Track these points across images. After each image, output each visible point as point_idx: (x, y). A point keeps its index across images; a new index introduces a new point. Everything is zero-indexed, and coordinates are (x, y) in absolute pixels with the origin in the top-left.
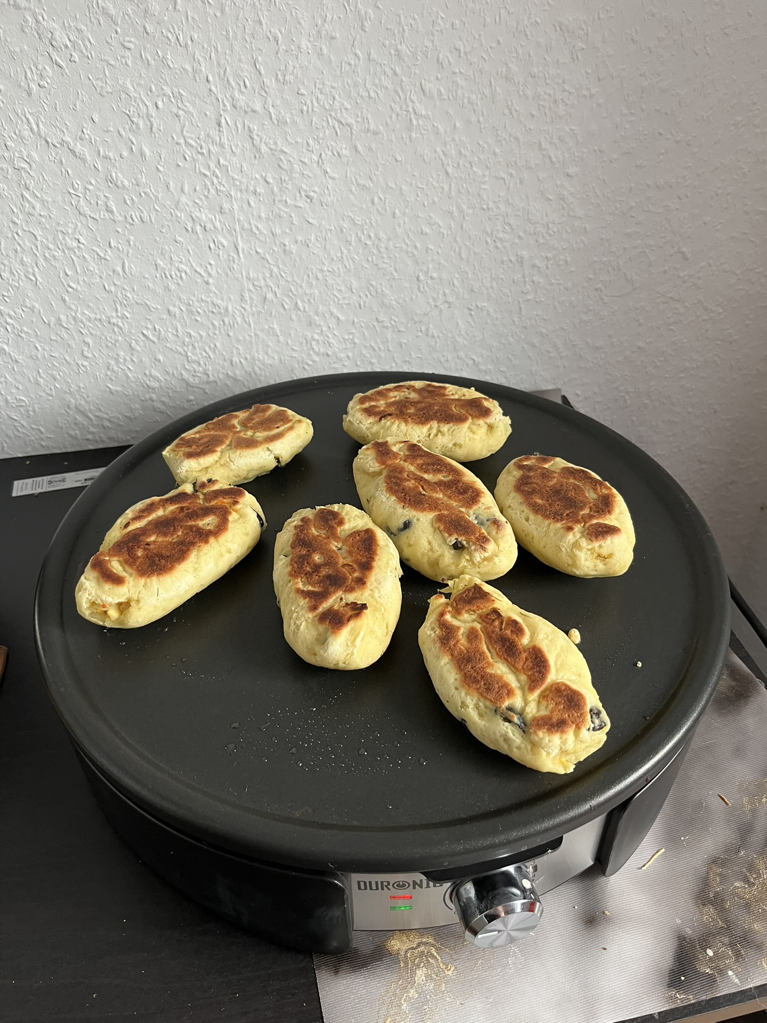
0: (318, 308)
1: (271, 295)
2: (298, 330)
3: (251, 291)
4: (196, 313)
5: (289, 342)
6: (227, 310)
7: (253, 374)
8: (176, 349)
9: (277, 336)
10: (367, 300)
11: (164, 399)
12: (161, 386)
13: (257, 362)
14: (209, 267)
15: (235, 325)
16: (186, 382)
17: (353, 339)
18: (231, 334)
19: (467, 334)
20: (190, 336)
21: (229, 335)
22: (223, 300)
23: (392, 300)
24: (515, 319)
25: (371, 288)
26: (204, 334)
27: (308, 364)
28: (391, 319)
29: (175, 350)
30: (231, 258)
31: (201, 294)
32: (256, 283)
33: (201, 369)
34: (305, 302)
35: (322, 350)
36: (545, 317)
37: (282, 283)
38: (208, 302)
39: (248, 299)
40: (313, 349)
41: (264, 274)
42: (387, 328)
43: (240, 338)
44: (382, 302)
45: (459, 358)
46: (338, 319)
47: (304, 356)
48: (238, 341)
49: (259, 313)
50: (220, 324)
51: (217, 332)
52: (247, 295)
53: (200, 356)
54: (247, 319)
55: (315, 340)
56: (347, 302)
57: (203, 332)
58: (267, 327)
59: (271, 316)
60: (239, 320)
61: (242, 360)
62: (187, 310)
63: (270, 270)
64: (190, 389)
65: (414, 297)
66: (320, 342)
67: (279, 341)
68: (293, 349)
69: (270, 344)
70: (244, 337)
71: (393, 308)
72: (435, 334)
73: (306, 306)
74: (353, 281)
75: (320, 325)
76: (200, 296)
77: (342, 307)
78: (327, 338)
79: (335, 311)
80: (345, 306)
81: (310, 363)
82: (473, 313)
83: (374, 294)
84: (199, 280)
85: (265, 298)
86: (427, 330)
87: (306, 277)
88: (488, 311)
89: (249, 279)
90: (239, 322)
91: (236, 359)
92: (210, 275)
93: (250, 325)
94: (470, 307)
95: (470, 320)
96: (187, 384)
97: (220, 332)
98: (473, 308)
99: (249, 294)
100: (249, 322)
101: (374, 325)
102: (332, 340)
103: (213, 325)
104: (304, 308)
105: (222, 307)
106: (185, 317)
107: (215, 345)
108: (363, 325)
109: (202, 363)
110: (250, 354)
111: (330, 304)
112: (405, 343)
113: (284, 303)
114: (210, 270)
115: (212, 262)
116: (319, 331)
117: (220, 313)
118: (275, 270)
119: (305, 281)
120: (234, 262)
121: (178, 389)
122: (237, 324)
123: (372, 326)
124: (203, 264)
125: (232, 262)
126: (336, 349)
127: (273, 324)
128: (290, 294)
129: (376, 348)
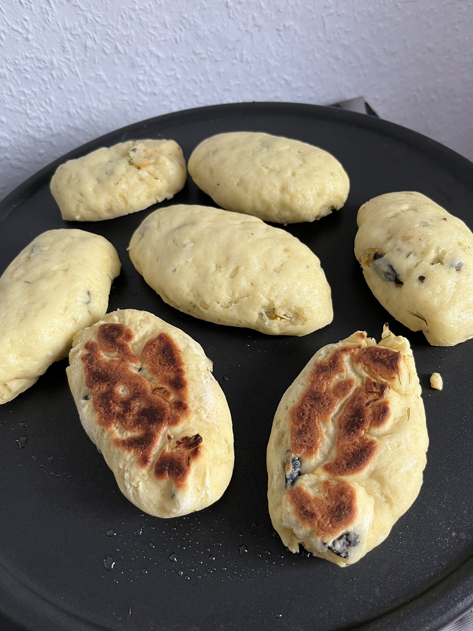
0: (138, 49)
1: (91, 42)
2: (123, 73)
3: (70, 40)
4: (24, 71)
5: (118, 86)
6: (52, 64)
7: (91, 121)
8: (15, 108)
9: (105, 82)
10: (183, 34)
11: (17, 156)
12: (12, 145)
13: (93, 110)
14: (24, 22)
15: (64, 77)
16: (33, 138)
17: (175, 75)
18: (62, 86)
19: (278, 55)
20: (24, 94)
21: (60, 88)
22: (46, 55)
23: (205, 30)
24: (320, 35)
25: (184, 21)
26: (37, 90)
27: (139, 106)
28: (207, 50)
29: (14, 110)
30: (44, 10)
31: (25, 52)
32: (73, 32)
33: (43, 124)
34: (124, 44)
35: (149, 90)
36: (347, 29)
37: (99, 28)
38: (32, 58)
39: (69, 49)
40: (140, 90)
41: (79, 21)
42: (204, 59)
43: (72, 89)
44: (197, 33)
45: (273, 79)
46: (158, 57)
47: (134, 98)
48: (70, 92)
49: (83, 61)
50: (49, 79)
51: (49, 87)
52: (67, 45)
53: (39, 112)
54: (73, 70)
55: (140, 81)
56: (163, 39)
57: (36, 88)
58: (93, 75)
59: (95, 63)
60: (66, 71)
61: (79, 110)
62: (15, 69)
63: (84, 16)
64: (38, 143)
65: (225, 24)
66: (146, 82)
67: (107, 87)
68: (123, 93)
69: (100, 91)
70: (75, 88)
71: (208, 39)
72: (249, 60)
73: (126, 48)
74: (166, 16)
75: (142, 66)
76: (24, 54)
77: (160, 45)
78: (151, 78)
79: (154, 49)
80: (162, 43)
81: (140, 103)
82: (281, 33)
83: (188, 27)
84: (19, 38)
85: (86, 46)
86: (241, 56)
87: (120, 19)
88: (295, 31)
89: (66, 29)
90: (67, 74)
91: (72, 110)
92: (27, 31)
93: (77, 75)
94: (278, 27)
95: (279, 41)
96: (35, 139)
97: (51, 86)
98: (281, 28)
99: (69, 44)
100: (76, 72)
101: (192, 59)
102: (157, 79)
103: (43, 80)
104: (125, 50)
105: (47, 62)
106: (15, 77)
107: (50, 99)
108: (182, 59)
109: (42, 117)
110: (84, 103)
111: (147, 43)
112: (223, 73)
113: (105, 48)
114: (27, 27)
115: (27, 18)
116: (141, 72)
117: (47, 67)
118: (89, 15)
119: (120, 23)
120: (48, 14)
121: (28, 145)
122: (65, 75)
123: (190, 60)
124: (19, 20)
125: (46, 15)
126: (161, 87)
127: (99, 71)
128: (109, 39)
129: (198, 81)
